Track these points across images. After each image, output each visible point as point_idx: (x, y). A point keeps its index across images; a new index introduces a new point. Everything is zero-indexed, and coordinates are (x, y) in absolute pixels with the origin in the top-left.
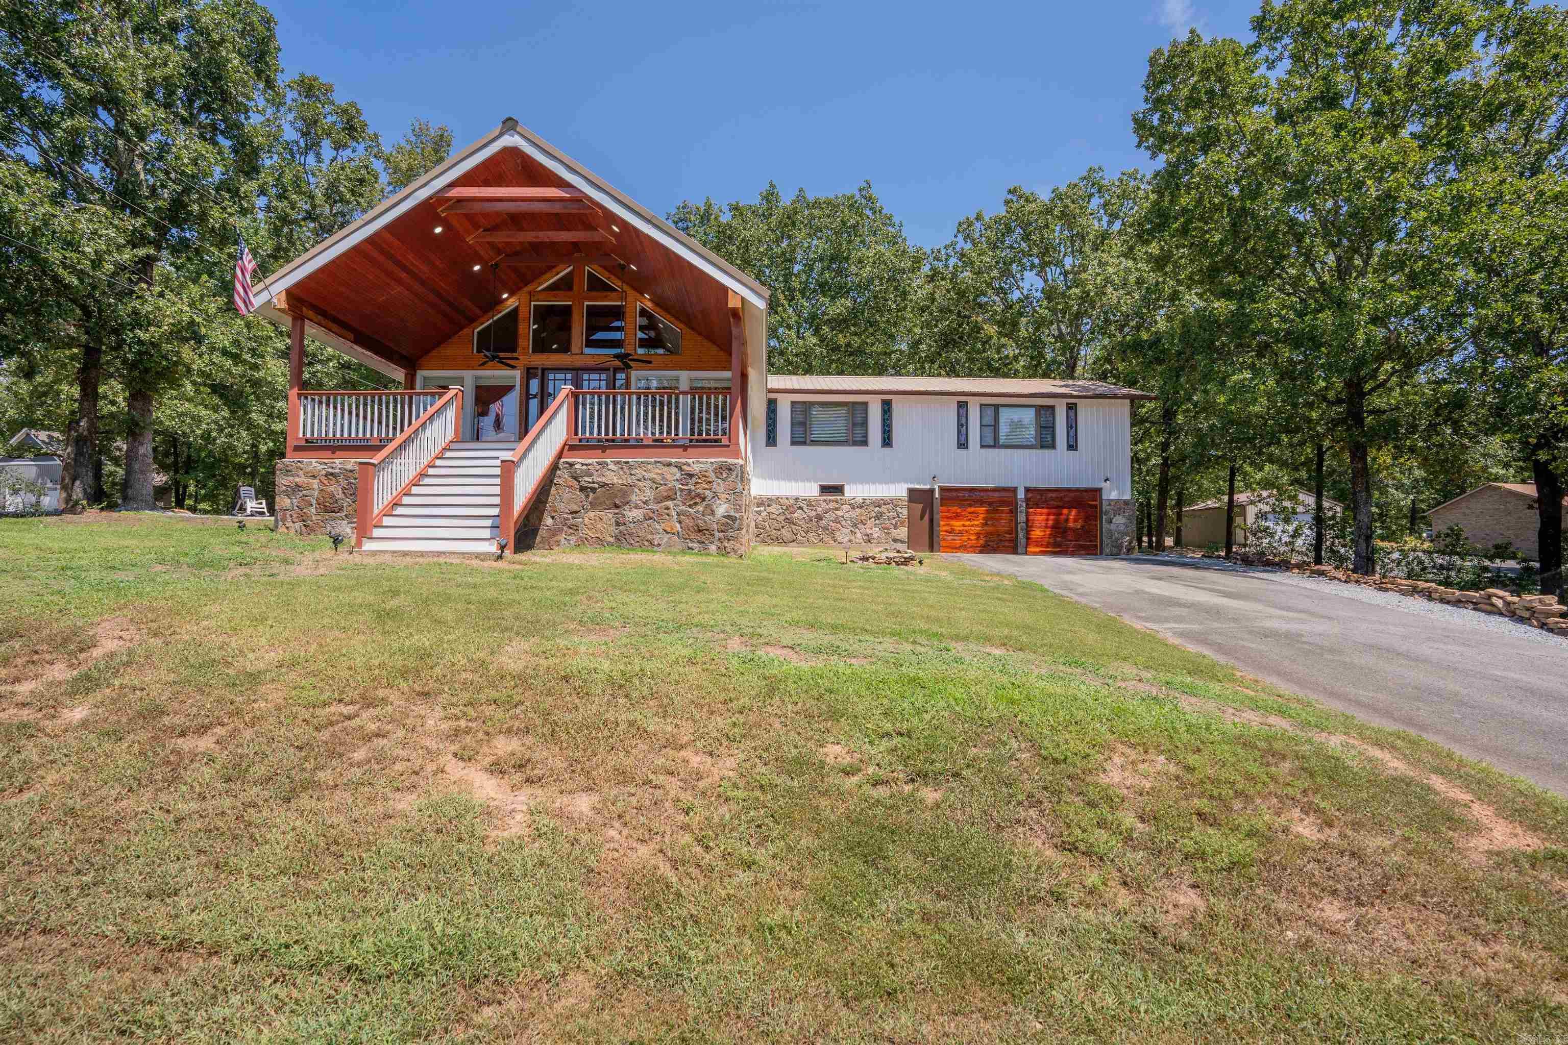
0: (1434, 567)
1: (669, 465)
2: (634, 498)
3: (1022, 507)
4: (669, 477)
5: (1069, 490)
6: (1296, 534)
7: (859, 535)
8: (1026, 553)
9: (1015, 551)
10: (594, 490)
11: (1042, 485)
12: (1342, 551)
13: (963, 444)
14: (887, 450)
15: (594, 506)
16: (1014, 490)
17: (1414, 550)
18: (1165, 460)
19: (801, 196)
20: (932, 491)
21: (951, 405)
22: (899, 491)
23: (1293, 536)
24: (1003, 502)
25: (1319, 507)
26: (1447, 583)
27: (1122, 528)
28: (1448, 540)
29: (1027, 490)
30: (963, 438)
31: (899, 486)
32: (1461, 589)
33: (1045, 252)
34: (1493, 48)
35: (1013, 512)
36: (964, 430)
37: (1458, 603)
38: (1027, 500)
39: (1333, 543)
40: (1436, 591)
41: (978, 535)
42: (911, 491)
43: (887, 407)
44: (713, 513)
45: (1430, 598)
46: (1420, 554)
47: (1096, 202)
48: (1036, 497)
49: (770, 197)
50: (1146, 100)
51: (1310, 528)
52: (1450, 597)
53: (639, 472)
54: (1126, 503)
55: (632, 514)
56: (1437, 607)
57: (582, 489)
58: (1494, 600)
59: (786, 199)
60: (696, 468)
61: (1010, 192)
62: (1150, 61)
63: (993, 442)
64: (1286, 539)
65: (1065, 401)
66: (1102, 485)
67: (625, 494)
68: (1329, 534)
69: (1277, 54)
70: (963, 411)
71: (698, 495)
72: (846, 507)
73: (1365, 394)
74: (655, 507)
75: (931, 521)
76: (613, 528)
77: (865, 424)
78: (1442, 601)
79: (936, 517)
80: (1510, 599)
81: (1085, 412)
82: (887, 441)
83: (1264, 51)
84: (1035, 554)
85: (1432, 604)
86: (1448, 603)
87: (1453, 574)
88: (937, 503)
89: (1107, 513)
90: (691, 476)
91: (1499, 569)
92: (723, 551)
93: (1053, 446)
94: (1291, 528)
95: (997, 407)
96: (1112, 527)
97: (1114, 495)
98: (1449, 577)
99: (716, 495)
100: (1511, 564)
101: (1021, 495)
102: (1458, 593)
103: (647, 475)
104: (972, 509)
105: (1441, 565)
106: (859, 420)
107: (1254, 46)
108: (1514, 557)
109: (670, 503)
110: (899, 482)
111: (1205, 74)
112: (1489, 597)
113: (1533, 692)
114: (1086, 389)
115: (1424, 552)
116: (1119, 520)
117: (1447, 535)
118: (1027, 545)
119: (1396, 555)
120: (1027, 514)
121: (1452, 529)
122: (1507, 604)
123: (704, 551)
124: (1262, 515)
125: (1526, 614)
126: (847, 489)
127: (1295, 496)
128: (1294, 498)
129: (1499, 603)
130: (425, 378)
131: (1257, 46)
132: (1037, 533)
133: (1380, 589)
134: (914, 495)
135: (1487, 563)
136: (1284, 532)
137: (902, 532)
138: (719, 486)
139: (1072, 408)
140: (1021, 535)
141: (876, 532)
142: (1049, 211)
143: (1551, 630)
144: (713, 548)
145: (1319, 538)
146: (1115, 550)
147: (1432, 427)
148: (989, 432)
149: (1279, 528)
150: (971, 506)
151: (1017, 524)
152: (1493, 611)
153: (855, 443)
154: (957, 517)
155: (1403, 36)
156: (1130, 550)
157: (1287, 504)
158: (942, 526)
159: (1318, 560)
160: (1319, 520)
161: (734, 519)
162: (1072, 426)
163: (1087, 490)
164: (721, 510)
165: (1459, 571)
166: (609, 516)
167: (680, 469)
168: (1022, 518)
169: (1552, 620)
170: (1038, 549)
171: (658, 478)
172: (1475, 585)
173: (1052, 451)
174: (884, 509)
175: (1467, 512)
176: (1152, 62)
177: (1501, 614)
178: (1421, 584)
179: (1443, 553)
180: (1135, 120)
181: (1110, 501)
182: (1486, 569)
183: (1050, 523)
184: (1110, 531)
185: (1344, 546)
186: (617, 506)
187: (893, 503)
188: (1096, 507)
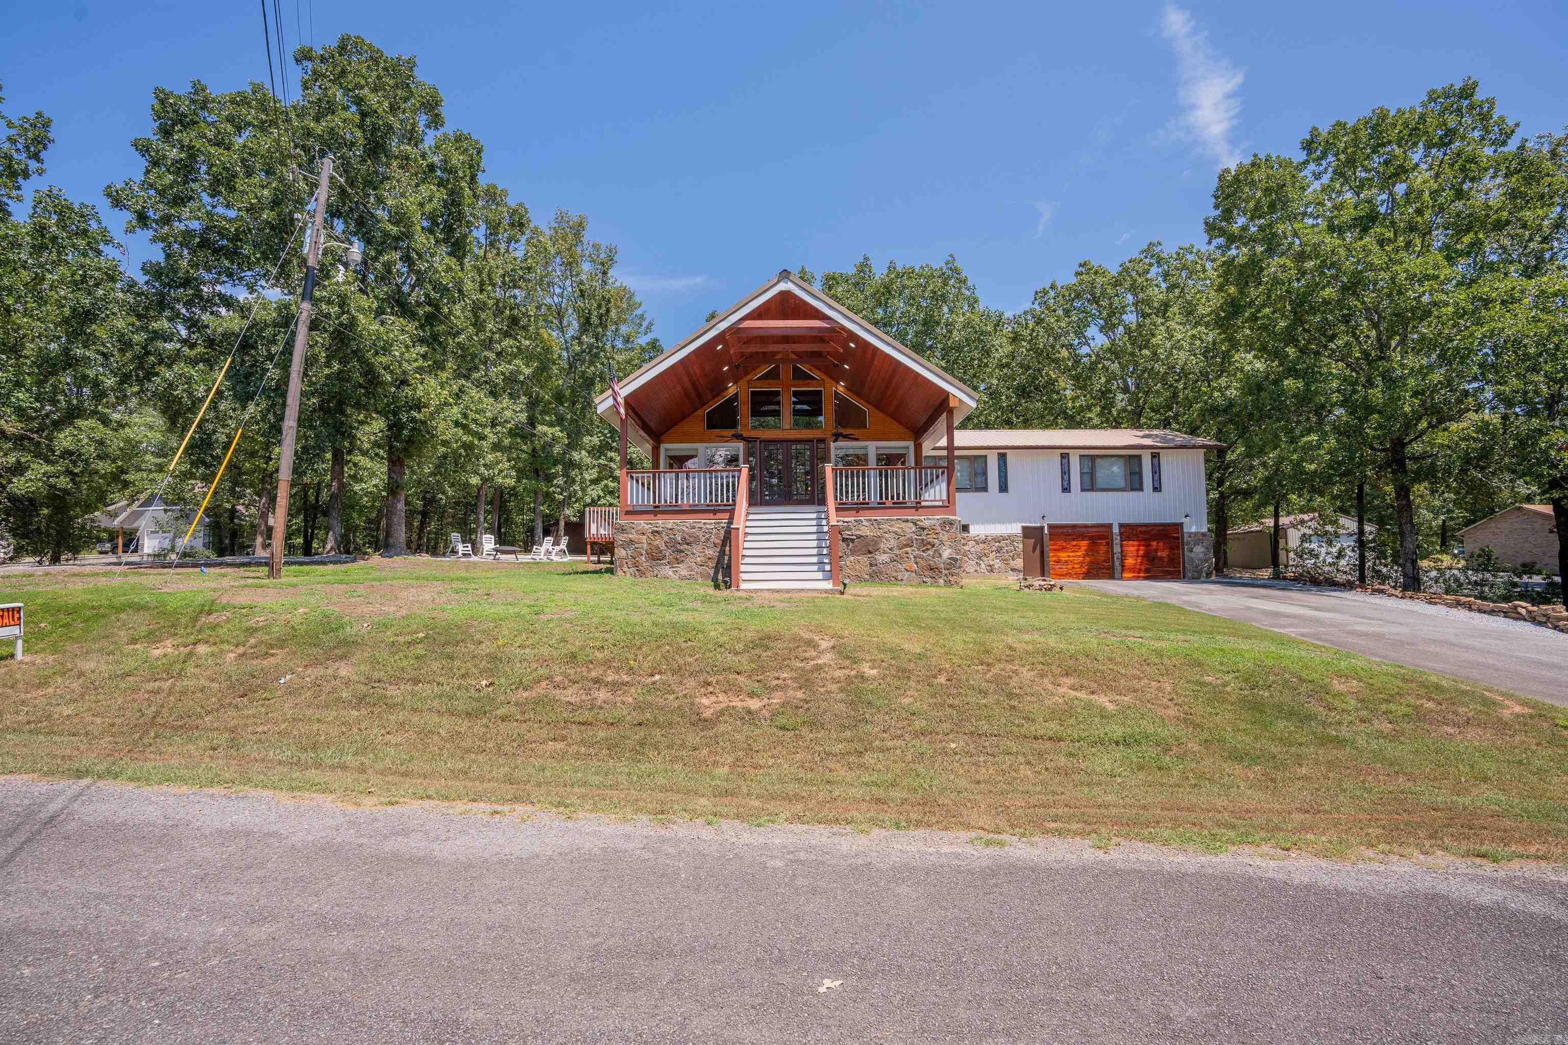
0: (1469, 583)
1: (907, 521)
2: (882, 546)
3: (1117, 540)
4: (908, 531)
5: (1155, 525)
6: (1340, 555)
7: (983, 566)
8: (1121, 579)
9: (1112, 577)
10: (852, 541)
11: (1131, 521)
12: (1384, 570)
13: (1066, 489)
14: (1004, 494)
15: (853, 552)
16: (1110, 526)
17: (1450, 569)
18: (1221, 493)
19: (891, 268)
20: (1042, 528)
21: (1056, 456)
22: (1015, 529)
23: (1337, 558)
24: (1102, 537)
25: (1361, 532)
26: (1482, 597)
27: (1201, 555)
28: (1481, 559)
29: (1121, 526)
30: (1065, 484)
31: (1014, 525)
32: (1494, 602)
33: (1112, 314)
34: (1499, 180)
35: (1110, 544)
36: (1066, 477)
37: (1492, 612)
38: (1121, 534)
39: (1374, 564)
40: (1475, 603)
41: (1081, 563)
42: (1024, 528)
43: (1002, 458)
44: (940, 556)
45: (1470, 609)
46: (1456, 572)
47: (1154, 270)
48: (1130, 531)
49: (864, 267)
50: (1216, 207)
51: (1353, 551)
52: (1486, 608)
53: (885, 527)
54: (1204, 535)
55: (882, 558)
56: (1477, 615)
57: (844, 540)
58: (1520, 610)
59: (879, 272)
60: (927, 524)
61: (1080, 265)
62: (1220, 178)
63: (1090, 484)
64: (1329, 560)
65: (1150, 451)
66: (1184, 520)
67: (876, 543)
68: (1370, 555)
69: (1322, 168)
70: (1065, 461)
71: (929, 543)
72: (971, 543)
73: (1406, 444)
74: (898, 552)
75: (1042, 552)
76: (867, 569)
77: (985, 474)
78: (1480, 611)
79: (1046, 549)
80: (1531, 608)
81: (1168, 461)
82: (1003, 488)
83: (1312, 167)
84: (1129, 579)
85: (1472, 613)
86: (1485, 612)
87: (1486, 589)
88: (1046, 539)
89: (1188, 544)
90: (923, 529)
91: (1527, 584)
92: (948, 583)
93: (1141, 489)
94: (1334, 550)
95: (1093, 458)
96: (1193, 555)
97: (1193, 529)
98: (1483, 592)
99: (942, 543)
100: (1537, 579)
101: (1116, 530)
102: (1491, 605)
103: (891, 529)
104: (1075, 543)
105: (1476, 582)
106: (979, 471)
107: (1304, 163)
108: (1539, 573)
109: (908, 549)
110: (1015, 522)
111: (1267, 191)
112: (1516, 607)
113: (1542, 664)
114: (1166, 441)
115: (1459, 569)
116: (1199, 549)
117: (1479, 556)
118: (1123, 571)
119: (1434, 574)
120: (1122, 546)
121: (1483, 550)
122: (1529, 612)
123: (935, 584)
124: (1304, 538)
125: (1544, 619)
126: (971, 528)
127: (1336, 522)
128: (1334, 523)
129: (1523, 612)
130: (666, 450)
131: (1306, 162)
132: (1130, 561)
133: (1431, 603)
134: (1028, 532)
135: (1516, 579)
136: (1328, 553)
137: (1019, 563)
138: (944, 537)
139: (1155, 456)
140: (1117, 563)
141: (997, 564)
142: (1117, 283)
143: (1562, 631)
144: (942, 581)
145: (1362, 558)
146: (1196, 574)
147: (1463, 471)
148: (1087, 478)
149: (1323, 550)
150: (1074, 540)
151: (1113, 554)
152: (1519, 617)
153: (977, 490)
154: (1063, 549)
155: (1425, 156)
156: (1209, 575)
157: (1329, 528)
158: (1051, 557)
159: (1362, 578)
160: (1361, 544)
161: (956, 560)
162: (1156, 471)
163: (1169, 525)
164: (946, 553)
165: (1492, 587)
166: (864, 559)
167: (915, 524)
168: (1117, 549)
169: (1562, 623)
170: (1131, 575)
171: (899, 531)
172: (1506, 599)
173: (1141, 493)
174: (1003, 543)
175: (1496, 531)
176: (1221, 178)
177: (1525, 620)
178: (1463, 599)
179: (1476, 571)
180: (1206, 223)
181: (1190, 534)
182: (1515, 585)
183: (1141, 552)
184: (1192, 559)
185: (1386, 566)
186: (870, 552)
187: (1010, 538)
188: (1178, 538)
